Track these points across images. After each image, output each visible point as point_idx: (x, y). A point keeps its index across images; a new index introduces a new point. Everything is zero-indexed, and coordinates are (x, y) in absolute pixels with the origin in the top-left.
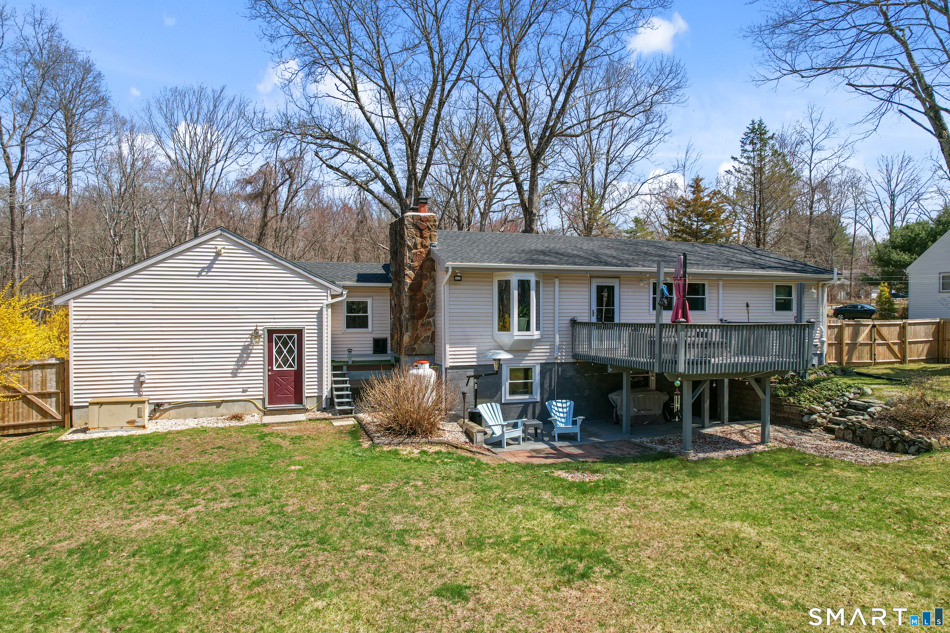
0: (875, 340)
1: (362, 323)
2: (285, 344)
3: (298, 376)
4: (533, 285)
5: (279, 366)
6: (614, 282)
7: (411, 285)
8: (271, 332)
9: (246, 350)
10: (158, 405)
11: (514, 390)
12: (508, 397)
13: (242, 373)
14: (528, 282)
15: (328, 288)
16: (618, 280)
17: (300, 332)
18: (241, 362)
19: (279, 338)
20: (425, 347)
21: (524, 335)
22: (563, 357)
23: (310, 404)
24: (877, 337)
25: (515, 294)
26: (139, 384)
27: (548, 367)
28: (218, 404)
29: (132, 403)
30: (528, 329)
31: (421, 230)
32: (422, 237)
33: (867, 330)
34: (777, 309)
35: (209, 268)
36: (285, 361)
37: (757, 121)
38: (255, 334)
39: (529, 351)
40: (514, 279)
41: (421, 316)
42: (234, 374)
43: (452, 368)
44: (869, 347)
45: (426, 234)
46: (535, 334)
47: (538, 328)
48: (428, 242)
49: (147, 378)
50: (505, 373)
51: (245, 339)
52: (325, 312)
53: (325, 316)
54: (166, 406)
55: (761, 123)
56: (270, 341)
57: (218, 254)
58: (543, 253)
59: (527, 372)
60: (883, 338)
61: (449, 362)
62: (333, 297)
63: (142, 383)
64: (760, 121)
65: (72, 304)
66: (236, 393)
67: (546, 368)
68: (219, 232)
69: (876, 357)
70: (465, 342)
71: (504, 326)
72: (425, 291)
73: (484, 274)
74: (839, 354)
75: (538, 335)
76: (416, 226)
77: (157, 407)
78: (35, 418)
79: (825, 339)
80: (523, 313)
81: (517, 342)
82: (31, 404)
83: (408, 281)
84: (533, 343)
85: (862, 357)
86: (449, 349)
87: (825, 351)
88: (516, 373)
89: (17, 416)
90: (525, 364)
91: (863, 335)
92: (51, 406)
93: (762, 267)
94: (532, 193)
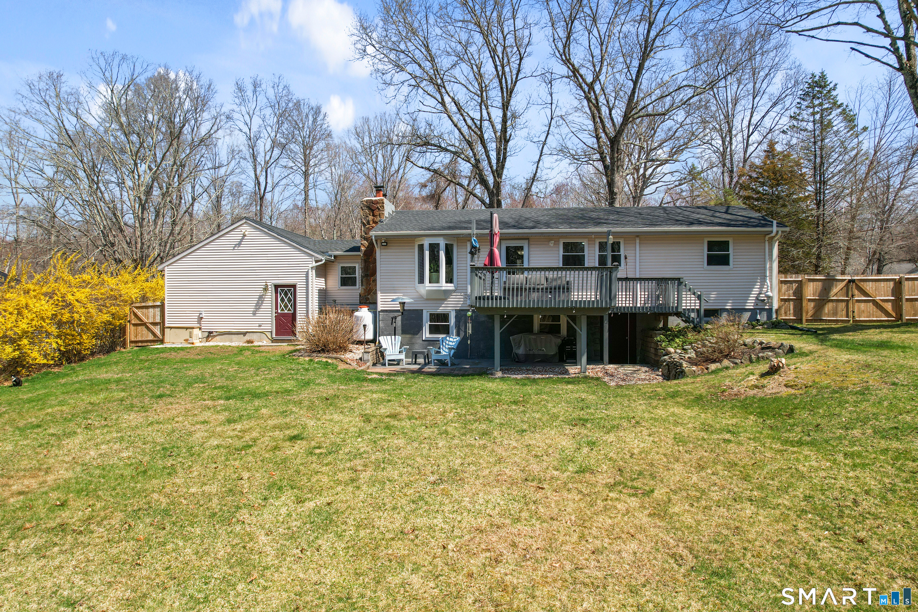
0: (853, 296)
1: (352, 282)
2: (286, 295)
3: (293, 317)
4: (443, 246)
5: (283, 310)
6: (525, 244)
7: (365, 251)
8: (276, 287)
9: (261, 298)
10: (210, 333)
11: (433, 330)
12: (428, 335)
13: (258, 313)
14: (438, 245)
15: (312, 256)
16: (527, 241)
17: (294, 286)
18: (258, 306)
19: (282, 291)
20: (370, 298)
21: (434, 287)
23: (301, 336)
24: (856, 292)
25: (427, 254)
26: (200, 318)
27: (463, 313)
28: (245, 334)
29: (187, 328)
30: (438, 281)
31: (373, 211)
32: (373, 215)
33: (842, 285)
34: (709, 263)
35: (239, 244)
36: (286, 306)
37: (818, 73)
38: (266, 289)
39: (445, 300)
40: (426, 243)
41: (373, 274)
42: (254, 314)
43: (383, 311)
44: (844, 304)
45: (377, 213)
46: (444, 285)
47: (449, 280)
48: (377, 219)
49: (203, 315)
50: (426, 316)
51: (260, 292)
52: (310, 273)
53: (310, 275)
54: (215, 334)
55: (823, 76)
56: (276, 292)
57: (244, 235)
59: (445, 317)
60: (866, 294)
61: (380, 307)
62: (317, 262)
63: (202, 318)
64: (822, 73)
65: (166, 269)
66: (254, 327)
67: (460, 314)
68: (244, 221)
69: (856, 314)
70: (393, 290)
71: (421, 280)
73: (411, 238)
74: (799, 310)
75: (450, 287)
76: (369, 208)
77: (210, 335)
78: (151, 337)
79: (774, 294)
80: (435, 269)
81: (430, 292)
82: (148, 328)
83: (363, 248)
84: (447, 293)
85: (835, 314)
86: (380, 297)
87: (775, 306)
88: (435, 317)
89: (142, 335)
90: (441, 310)
91: (835, 290)
92: (157, 330)
93: (691, 224)
94: (613, 174)
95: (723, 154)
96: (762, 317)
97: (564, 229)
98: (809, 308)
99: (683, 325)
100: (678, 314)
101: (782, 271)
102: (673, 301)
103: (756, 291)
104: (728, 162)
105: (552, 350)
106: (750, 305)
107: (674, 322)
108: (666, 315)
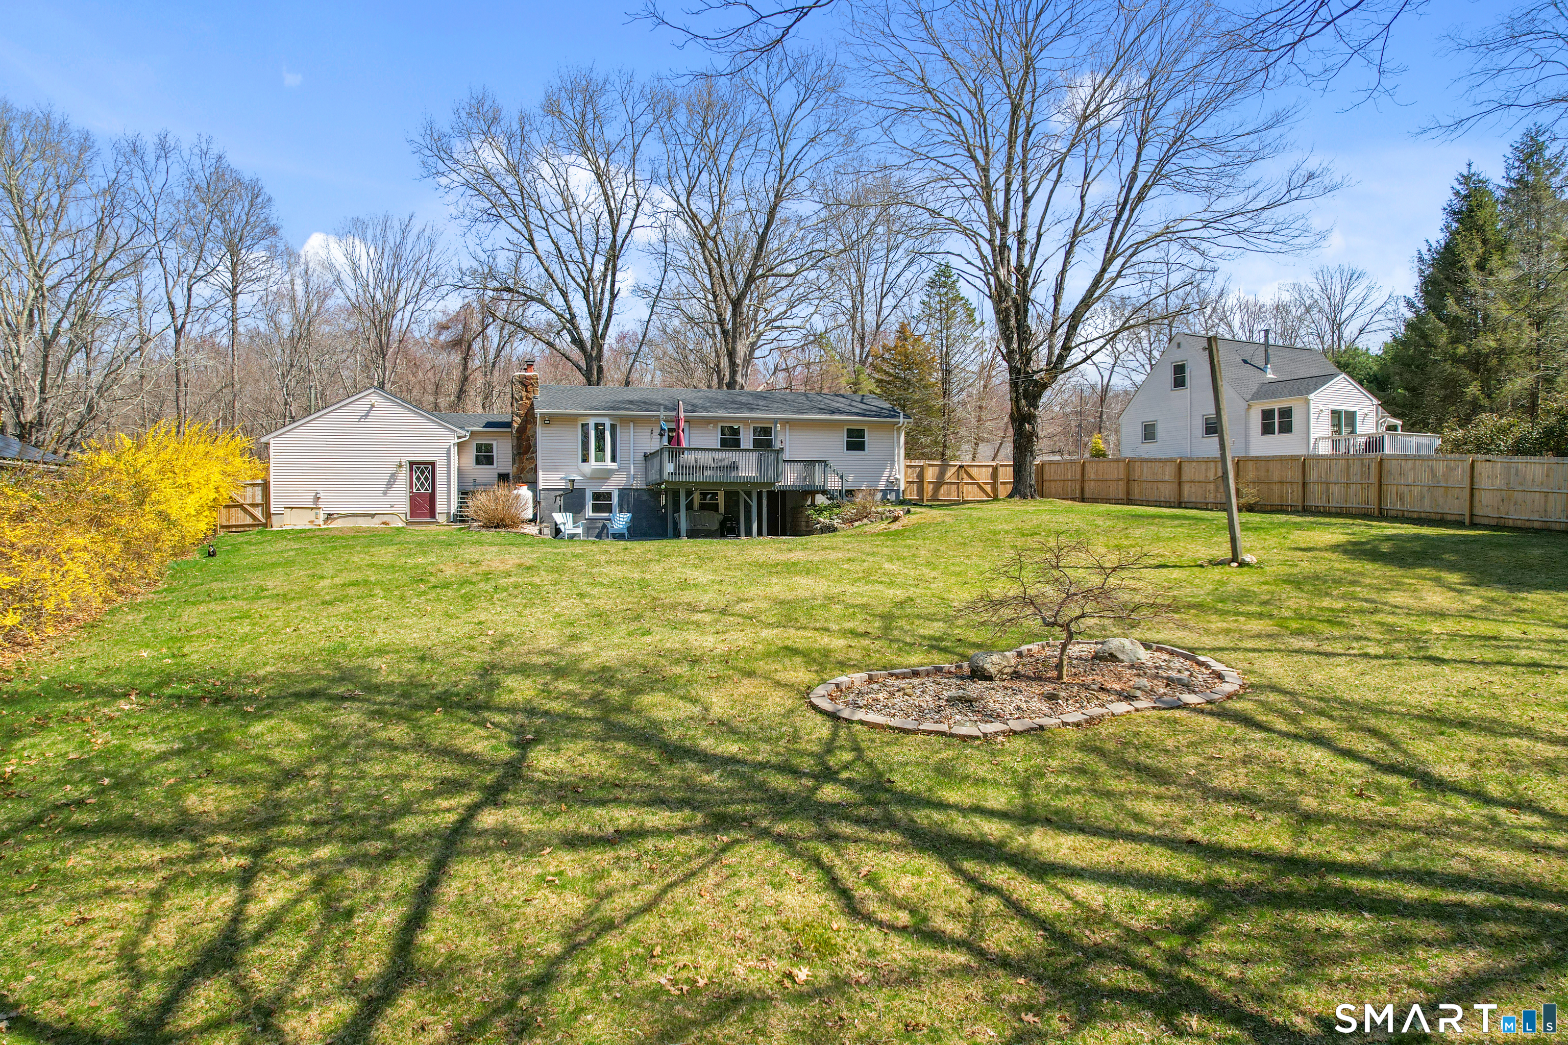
0: (962, 479)
1: (489, 460)
2: (422, 473)
3: (432, 497)
4: (608, 427)
5: (418, 489)
7: (518, 428)
8: (412, 464)
9: (393, 476)
10: (330, 514)
11: (596, 509)
12: (593, 513)
13: (390, 493)
14: (603, 425)
15: (455, 431)
16: (687, 424)
17: (433, 464)
18: (390, 485)
19: (418, 468)
20: (529, 476)
21: (599, 465)
22: (639, 484)
23: (441, 519)
24: (965, 476)
25: (592, 433)
26: (317, 499)
27: (626, 492)
28: (373, 516)
29: (312, 509)
30: (603, 461)
31: (526, 387)
32: (527, 391)
33: (954, 469)
34: (849, 449)
35: (367, 416)
36: (422, 485)
38: (400, 466)
39: (609, 479)
40: (592, 422)
41: (526, 452)
42: (385, 493)
43: (543, 490)
44: (955, 486)
45: (530, 388)
46: (609, 464)
47: (614, 459)
48: (531, 395)
49: (321, 495)
50: (589, 496)
51: (393, 469)
52: (451, 450)
53: (452, 452)
54: (336, 515)
56: (411, 470)
57: (373, 406)
58: (631, 402)
59: (608, 496)
60: (971, 478)
61: (541, 485)
62: (460, 438)
63: (319, 498)
65: (272, 442)
66: (385, 508)
67: (623, 493)
68: (371, 390)
69: (964, 493)
70: (555, 469)
71: (585, 460)
72: (529, 433)
73: (571, 418)
74: (921, 491)
75: (614, 466)
76: (522, 383)
77: (329, 517)
78: (249, 521)
79: (901, 477)
80: (600, 448)
81: (596, 471)
82: (245, 511)
83: (515, 425)
84: (610, 472)
85: (949, 494)
86: (541, 474)
87: (902, 488)
88: (597, 496)
89: (237, 519)
90: (604, 489)
91: (949, 474)
92: (258, 513)
93: (833, 413)
94: (734, 342)
95: (853, 317)
96: (892, 497)
97: (721, 413)
98: (929, 489)
99: (827, 502)
100: (824, 492)
101: (908, 456)
102: (818, 480)
103: (886, 474)
104: (858, 326)
105: (716, 526)
106: (882, 485)
107: (821, 500)
108: (813, 493)
